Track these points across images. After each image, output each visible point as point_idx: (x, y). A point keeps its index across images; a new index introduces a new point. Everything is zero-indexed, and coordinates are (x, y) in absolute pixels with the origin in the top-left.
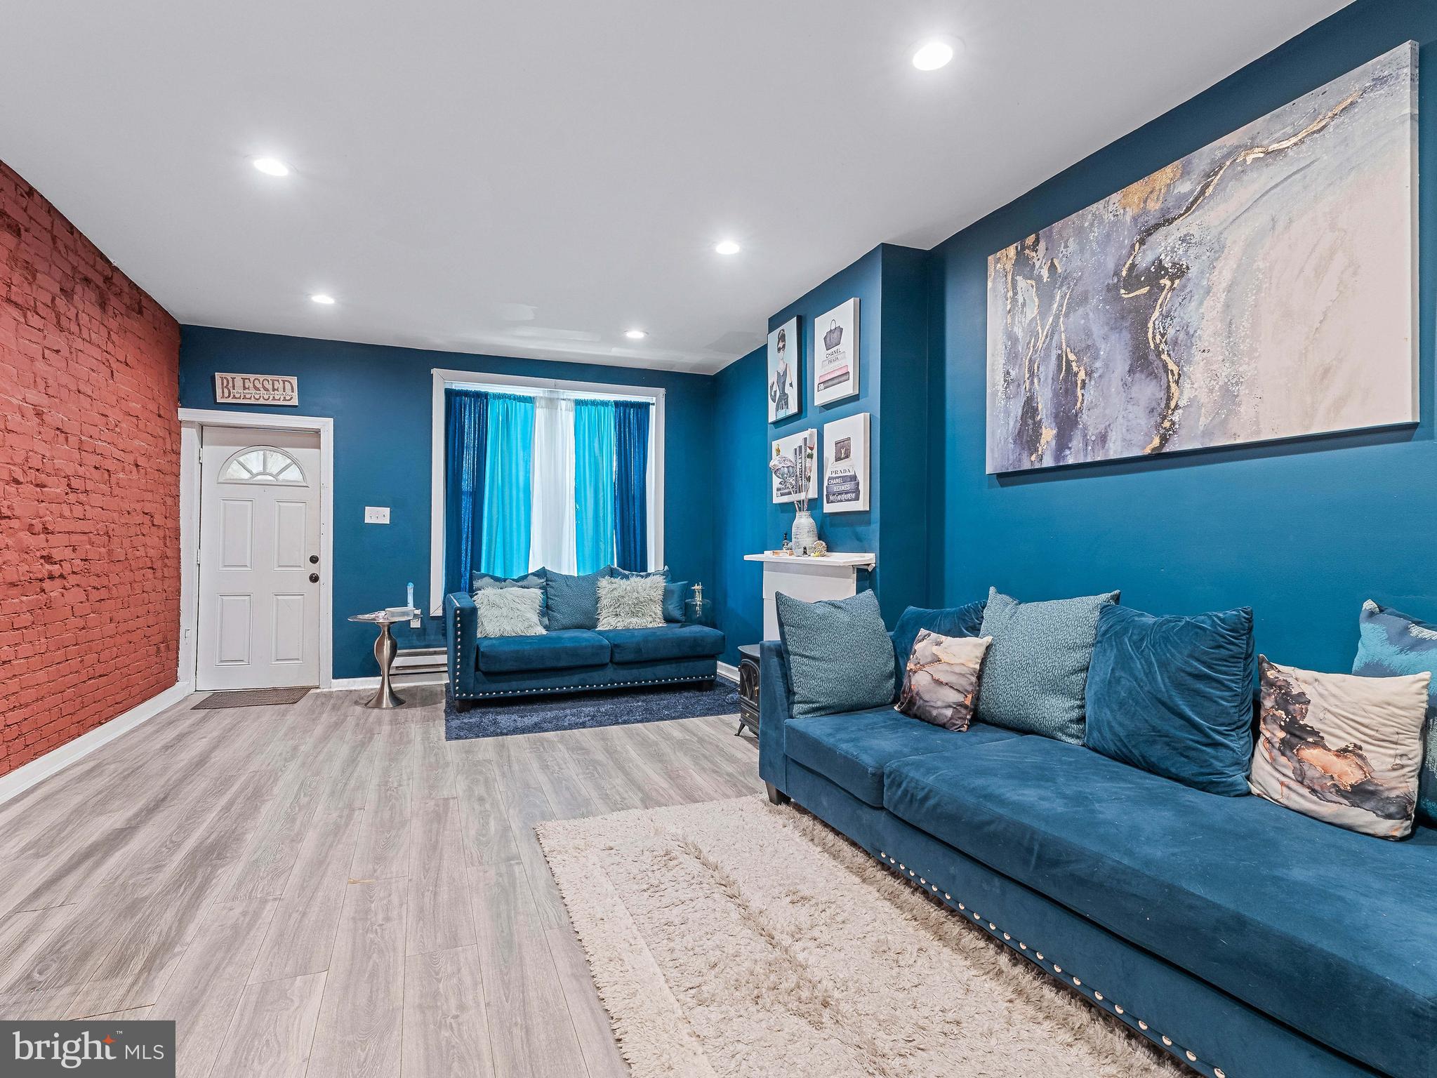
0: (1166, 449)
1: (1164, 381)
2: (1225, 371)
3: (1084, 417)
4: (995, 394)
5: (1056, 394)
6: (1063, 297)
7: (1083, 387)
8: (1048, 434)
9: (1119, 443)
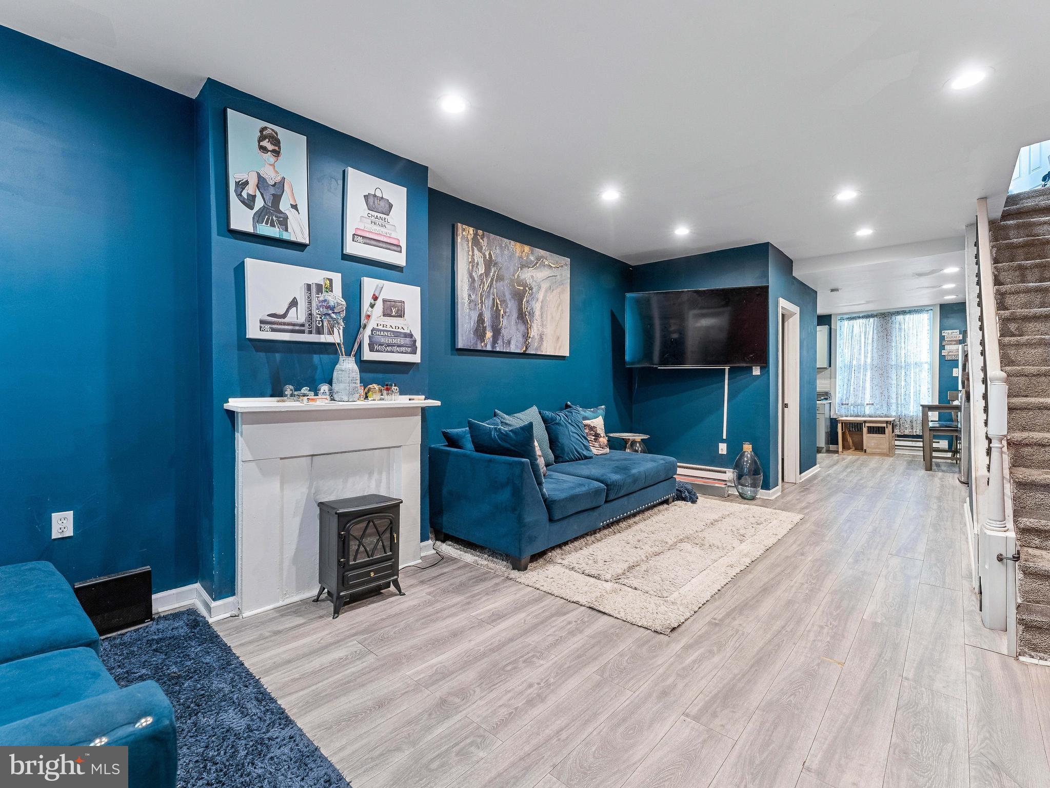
0: (527, 352)
1: (527, 326)
2: (541, 329)
3: (503, 331)
4: (463, 304)
5: (492, 317)
6: (495, 272)
7: (502, 318)
8: (489, 334)
9: (514, 346)
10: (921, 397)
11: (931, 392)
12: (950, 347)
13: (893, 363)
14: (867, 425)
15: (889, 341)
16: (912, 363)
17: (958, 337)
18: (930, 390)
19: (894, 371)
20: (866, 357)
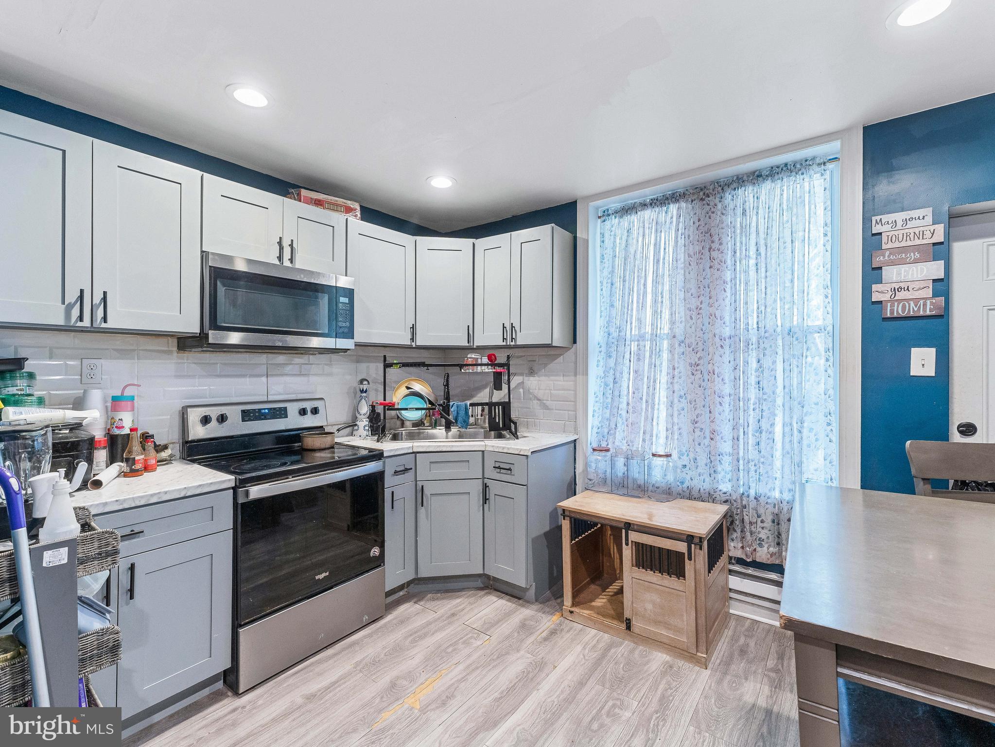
10: (805, 442)
11: (835, 426)
12: (899, 274)
13: (727, 331)
14: (634, 536)
15: (717, 266)
16: (779, 329)
17: (928, 234)
18: (834, 420)
19: (727, 356)
20: (656, 313)
